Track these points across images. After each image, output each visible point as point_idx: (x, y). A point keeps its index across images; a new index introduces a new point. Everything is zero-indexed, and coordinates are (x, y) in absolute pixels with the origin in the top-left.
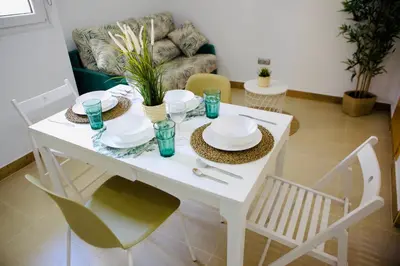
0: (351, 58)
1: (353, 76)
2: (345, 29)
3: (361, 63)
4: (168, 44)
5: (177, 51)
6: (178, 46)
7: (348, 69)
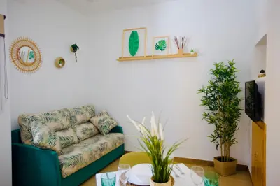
0: (213, 134)
1: (217, 146)
2: (206, 115)
3: (221, 137)
4: (90, 126)
5: (96, 130)
6: (96, 127)
7: (213, 141)
